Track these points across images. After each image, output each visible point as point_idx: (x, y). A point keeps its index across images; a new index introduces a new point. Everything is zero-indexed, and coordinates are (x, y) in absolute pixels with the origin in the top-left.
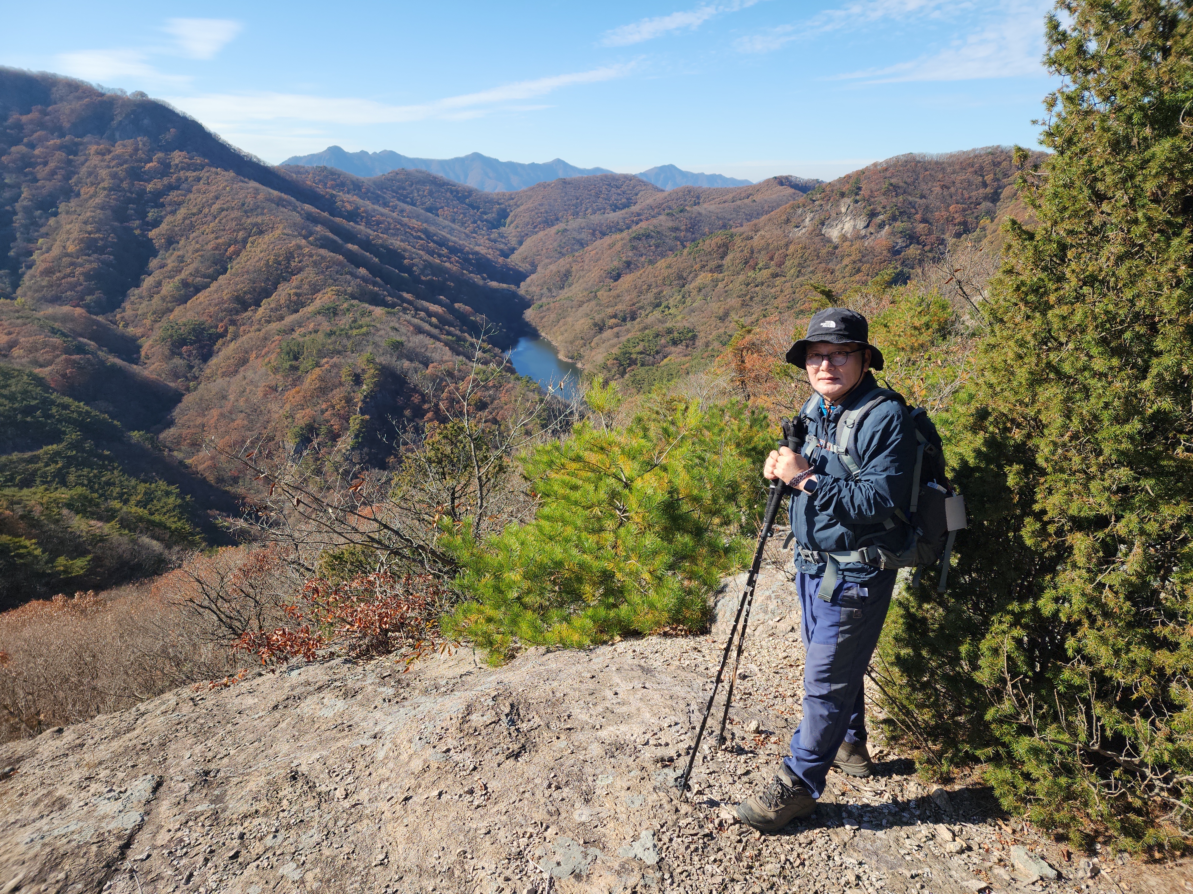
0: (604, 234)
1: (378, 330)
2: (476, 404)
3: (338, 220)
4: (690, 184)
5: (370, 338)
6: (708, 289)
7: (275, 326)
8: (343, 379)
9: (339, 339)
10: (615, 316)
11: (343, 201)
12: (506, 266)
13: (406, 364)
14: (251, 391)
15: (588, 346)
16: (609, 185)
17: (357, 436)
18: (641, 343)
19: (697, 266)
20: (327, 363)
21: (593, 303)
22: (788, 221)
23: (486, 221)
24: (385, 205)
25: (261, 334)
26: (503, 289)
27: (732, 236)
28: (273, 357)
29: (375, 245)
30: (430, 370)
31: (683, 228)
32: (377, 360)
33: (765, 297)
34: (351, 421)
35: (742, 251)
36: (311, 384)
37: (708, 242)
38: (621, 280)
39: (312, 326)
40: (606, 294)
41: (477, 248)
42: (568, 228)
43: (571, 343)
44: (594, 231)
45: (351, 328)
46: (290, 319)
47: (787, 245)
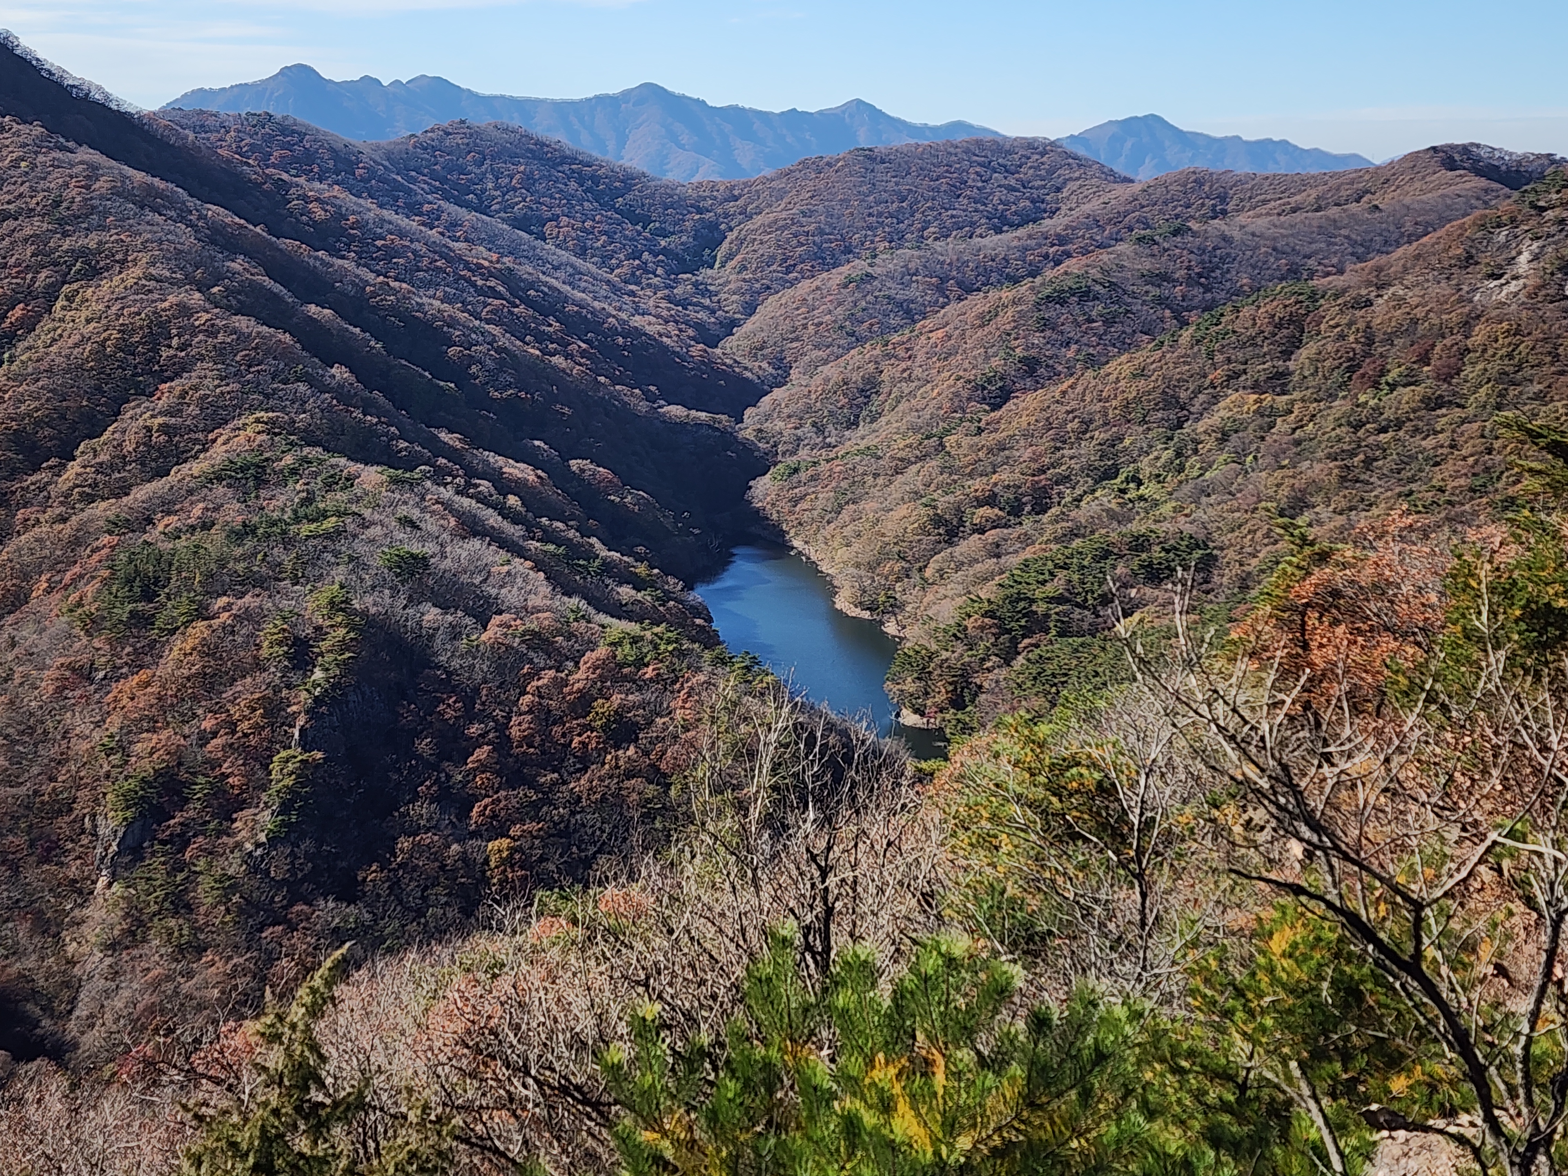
0: (967, 289)
1: (365, 525)
2: (605, 728)
3: (286, 244)
4: (1201, 164)
5: (342, 546)
6: (1249, 434)
7: (102, 510)
8: (264, 653)
9: (263, 547)
10: (991, 500)
11: (306, 199)
12: (708, 364)
13: (431, 614)
14: (26, 676)
15: (916, 577)
16: (986, 165)
17: (285, 808)
18: (1061, 574)
19: (1218, 375)
20: (227, 608)
21: (934, 463)
22: (1469, 260)
23: (665, 251)
24: (413, 209)
25: (67, 530)
26: (699, 425)
27: (1313, 296)
28: (90, 589)
29: (375, 308)
30: (492, 632)
31: (1180, 274)
32: (356, 604)
33: (1406, 460)
34: (275, 767)
35: (1342, 337)
36: (179, 664)
37: (1246, 312)
38: (1010, 405)
39: (197, 511)
40: (966, 441)
41: (638, 321)
42: (876, 271)
43: (871, 567)
44: (943, 280)
45: (297, 520)
46: (141, 494)
47: (1467, 325)
